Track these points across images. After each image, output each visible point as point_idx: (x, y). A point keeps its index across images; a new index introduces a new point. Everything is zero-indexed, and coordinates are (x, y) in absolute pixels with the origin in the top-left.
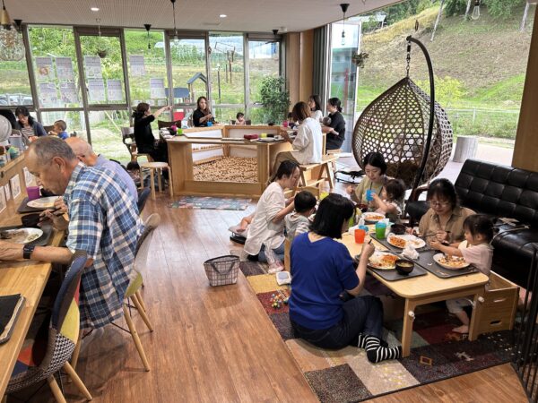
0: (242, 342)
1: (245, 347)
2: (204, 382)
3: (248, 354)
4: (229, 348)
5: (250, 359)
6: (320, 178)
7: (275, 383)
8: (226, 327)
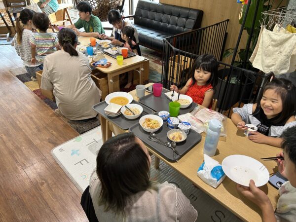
0: (28, 116)
1: (31, 118)
2: (9, 141)
3: (34, 121)
4: (21, 121)
5: (35, 123)
6: (64, 19)
7: (52, 130)
8: (17, 111)
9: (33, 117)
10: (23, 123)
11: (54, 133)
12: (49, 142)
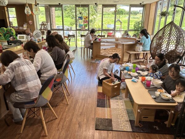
9: (85, 106)
10: (79, 106)
11: (85, 120)
12: (78, 124)
